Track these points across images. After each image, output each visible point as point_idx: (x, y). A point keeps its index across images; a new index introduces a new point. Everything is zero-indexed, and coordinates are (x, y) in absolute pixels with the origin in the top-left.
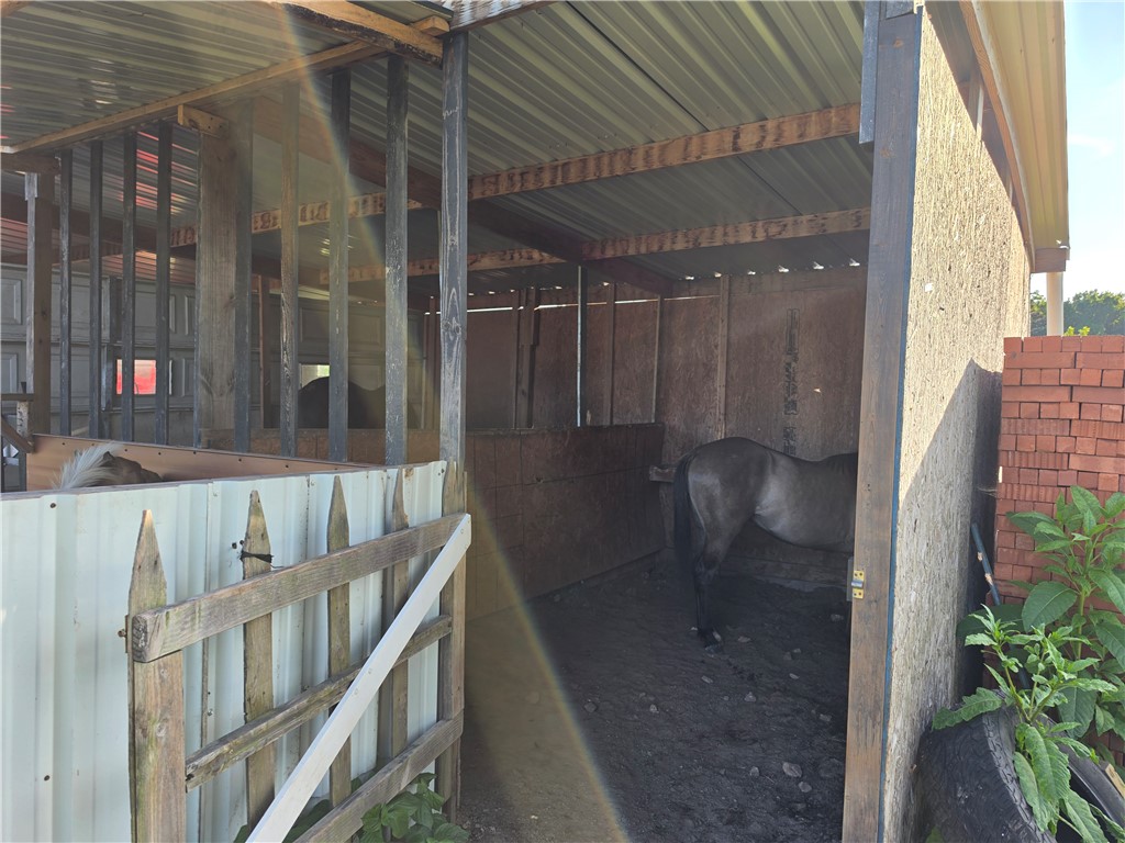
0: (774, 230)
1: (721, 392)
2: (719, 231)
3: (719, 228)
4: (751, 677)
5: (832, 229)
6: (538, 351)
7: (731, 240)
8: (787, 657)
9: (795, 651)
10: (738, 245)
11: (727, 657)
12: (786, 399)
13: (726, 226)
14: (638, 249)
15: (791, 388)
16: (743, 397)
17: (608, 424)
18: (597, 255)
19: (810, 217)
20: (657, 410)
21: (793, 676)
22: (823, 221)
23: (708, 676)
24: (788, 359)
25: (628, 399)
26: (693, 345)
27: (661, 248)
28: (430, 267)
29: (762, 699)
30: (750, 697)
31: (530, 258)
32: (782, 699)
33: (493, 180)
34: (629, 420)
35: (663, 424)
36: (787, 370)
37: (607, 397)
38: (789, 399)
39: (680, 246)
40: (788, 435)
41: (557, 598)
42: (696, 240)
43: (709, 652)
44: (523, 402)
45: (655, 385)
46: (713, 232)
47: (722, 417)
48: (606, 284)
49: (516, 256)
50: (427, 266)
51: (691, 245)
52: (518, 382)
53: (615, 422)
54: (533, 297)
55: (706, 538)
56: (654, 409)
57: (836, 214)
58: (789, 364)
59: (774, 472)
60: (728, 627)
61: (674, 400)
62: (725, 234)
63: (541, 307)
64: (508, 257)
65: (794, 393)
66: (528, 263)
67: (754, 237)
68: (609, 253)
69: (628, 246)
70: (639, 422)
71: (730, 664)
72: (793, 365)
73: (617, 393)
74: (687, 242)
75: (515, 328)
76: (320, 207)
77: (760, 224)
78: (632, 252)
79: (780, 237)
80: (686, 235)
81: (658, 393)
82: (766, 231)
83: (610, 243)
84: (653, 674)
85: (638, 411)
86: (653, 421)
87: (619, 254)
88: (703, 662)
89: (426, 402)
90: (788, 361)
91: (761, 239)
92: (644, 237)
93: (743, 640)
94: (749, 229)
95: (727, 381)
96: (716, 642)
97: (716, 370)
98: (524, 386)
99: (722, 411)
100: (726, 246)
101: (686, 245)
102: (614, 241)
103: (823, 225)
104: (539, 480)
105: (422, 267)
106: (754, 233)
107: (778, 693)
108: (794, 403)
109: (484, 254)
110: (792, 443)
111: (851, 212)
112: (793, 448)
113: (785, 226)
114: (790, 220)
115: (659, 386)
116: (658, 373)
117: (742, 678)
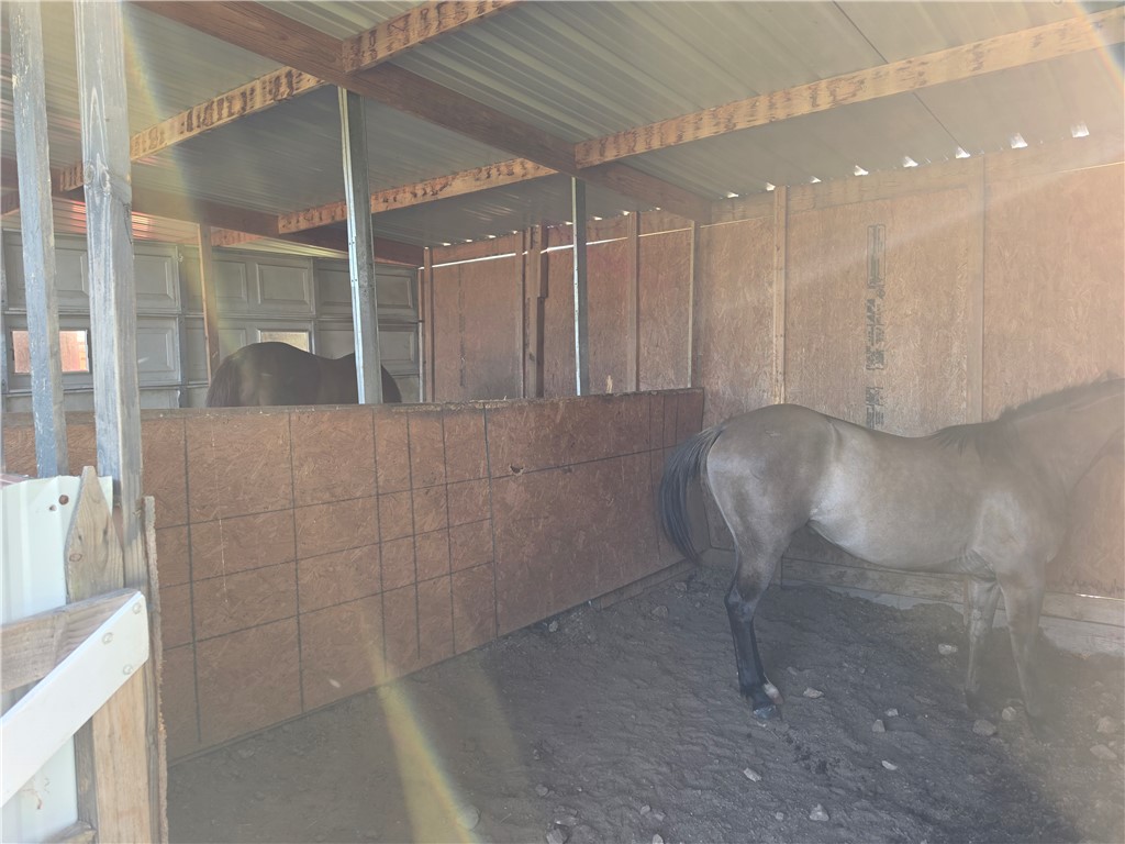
0: (843, 91)
1: (778, 343)
2: (763, 103)
3: (762, 98)
4: (822, 768)
5: (937, 77)
6: (547, 305)
7: (781, 114)
8: (878, 727)
9: (890, 713)
10: (791, 120)
11: (786, 727)
12: (868, 349)
13: (771, 95)
14: (648, 144)
15: (875, 334)
16: (809, 349)
17: (634, 390)
18: (595, 159)
19: (902, 64)
20: (693, 370)
21: (887, 765)
22: (920, 69)
23: (754, 769)
24: (871, 294)
25: (657, 359)
26: (740, 284)
27: (680, 137)
28: (395, 200)
29: (838, 815)
30: (818, 814)
31: (511, 174)
32: (871, 816)
33: (401, 24)
34: (661, 385)
35: (703, 389)
36: (869, 309)
37: (631, 356)
38: (873, 349)
39: (706, 132)
40: (872, 397)
41: (553, 627)
42: (729, 120)
43: (760, 718)
44: (531, 368)
45: (690, 339)
46: (754, 106)
47: (780, 378)
48: (626, 213)
49: (494, 172)
50: (391, 198)
51: (722, 130)
52: (525, 345)
53: (643, 388)
54: (538, 238)
55: (740, 557)
56: (690, 370)
57: (941, 54)
58: (872, 302)
59: (838, 459)
60: (790, 669)
61: (716, 358)
62: (772, 106)
63: (549, 250)
64: (484, 174)
65: (879, 340)
66: (508, 180)
67: (814, 104)
68: (610, 155)
69: (635, 141)
70: (672, 387)
71: (790, 741)
72: (878, 301)
73: (644, 351)
74: (717, 124)
75: (519, 278)
76: (206, 108)
77: (823, 84)
78: (640, 148)
79: (856, 100)
80: (714, 115)
81: (695, 349)
82: (833, 93)
83: (611, 139)
84: (668, 764)
85: (671, 374)
86: (689, 386)
87: (623, 154)
88: (749, 736)
89: (424, 373)
90: (870, 297)
91: (828, 106)
92: (656, 126)
93: (811, 693)
94: (807, 94)
95: (786, 329)
96: (768, 701)
97: (770, 315)
98: (532, 349)
99: (780, 369)
100: (773, 123)
101: (714, 129)
102: (617, 137)
103: (921, 74)
104: (516, 470)
105: (386, 201)
106: (814, 98)
107: (865, 803)
108: (880, 355)
109: (455, 174)
110: (877, 408)
111: (966, 47)
112: (880, 416)
113: (862, 82)
114: (869, 73)
115: (695, 340)
116: (694, 325)
117: (808, 768)
